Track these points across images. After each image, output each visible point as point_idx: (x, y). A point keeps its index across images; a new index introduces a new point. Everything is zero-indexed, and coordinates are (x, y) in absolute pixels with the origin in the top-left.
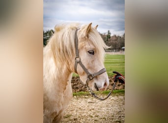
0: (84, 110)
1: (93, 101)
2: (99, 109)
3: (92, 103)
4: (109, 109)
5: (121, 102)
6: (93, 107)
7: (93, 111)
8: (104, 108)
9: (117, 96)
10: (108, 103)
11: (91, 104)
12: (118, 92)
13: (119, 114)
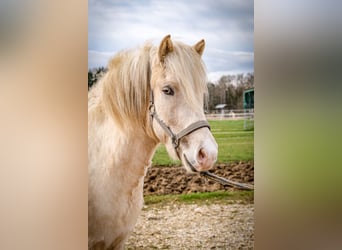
0: (140, 234)
1: (158, 216)
2: (170, 233)
3: (156, 219)
4: (192, 231)
5: (216, 217)
6: (159, 229)
7: (158, 236)
8: (181, 231)
9: (208, 204)
10: (189, 218)
11: (155, 222)
12: (209, 197)
13: (211, 242)
